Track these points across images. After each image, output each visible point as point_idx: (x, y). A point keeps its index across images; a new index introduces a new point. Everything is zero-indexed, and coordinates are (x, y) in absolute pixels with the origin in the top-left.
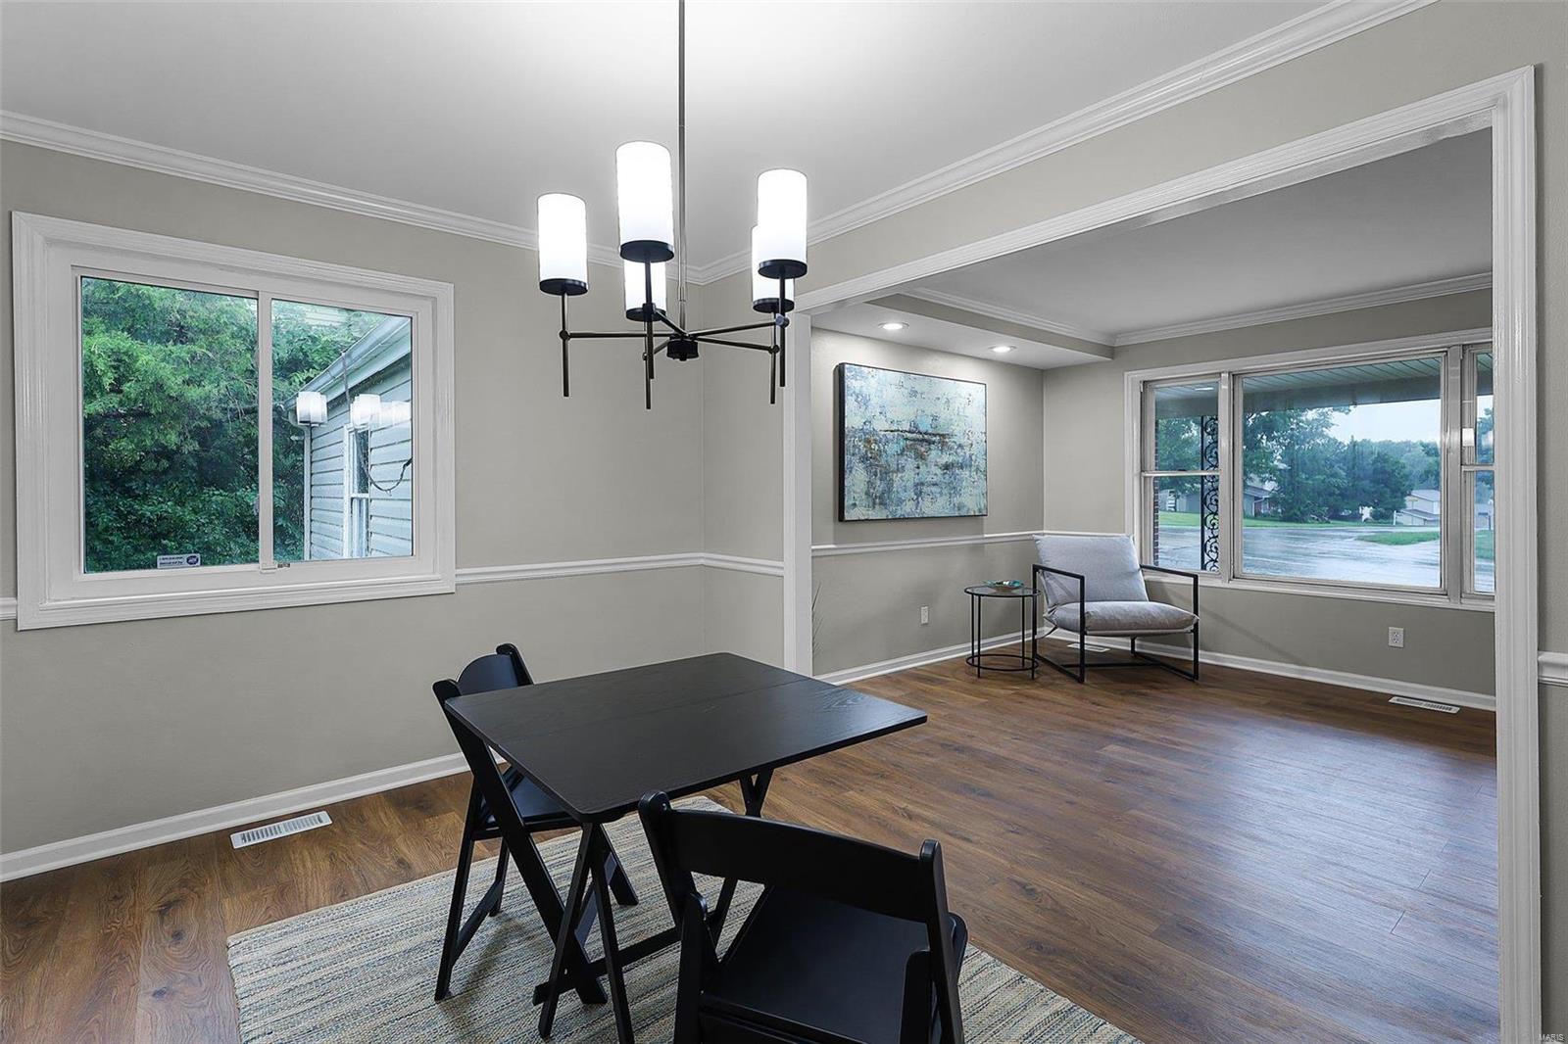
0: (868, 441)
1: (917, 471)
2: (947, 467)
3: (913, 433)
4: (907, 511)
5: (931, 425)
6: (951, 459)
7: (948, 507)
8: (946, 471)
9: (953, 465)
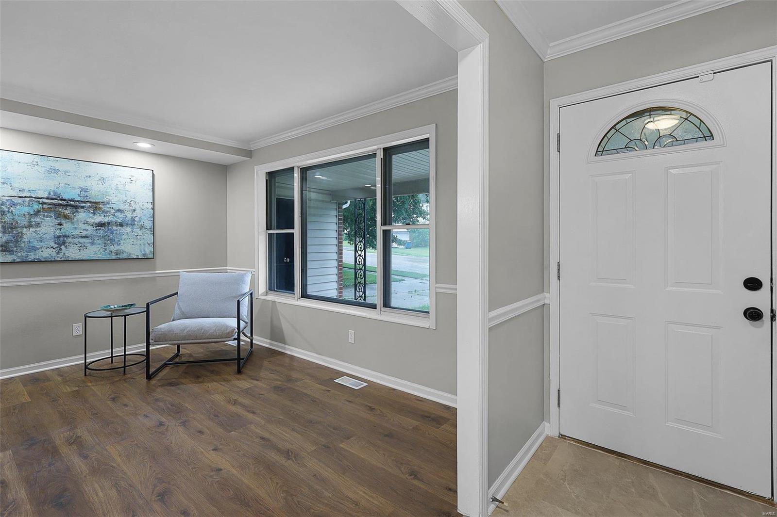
1: (59, 227)
2: (101, 225)
3: (53, 199)
4: (44, 256)
5: (78, 195)
6: (106, 220)
7: (103, 252)
8: (99, 228)
9: (109, 223)
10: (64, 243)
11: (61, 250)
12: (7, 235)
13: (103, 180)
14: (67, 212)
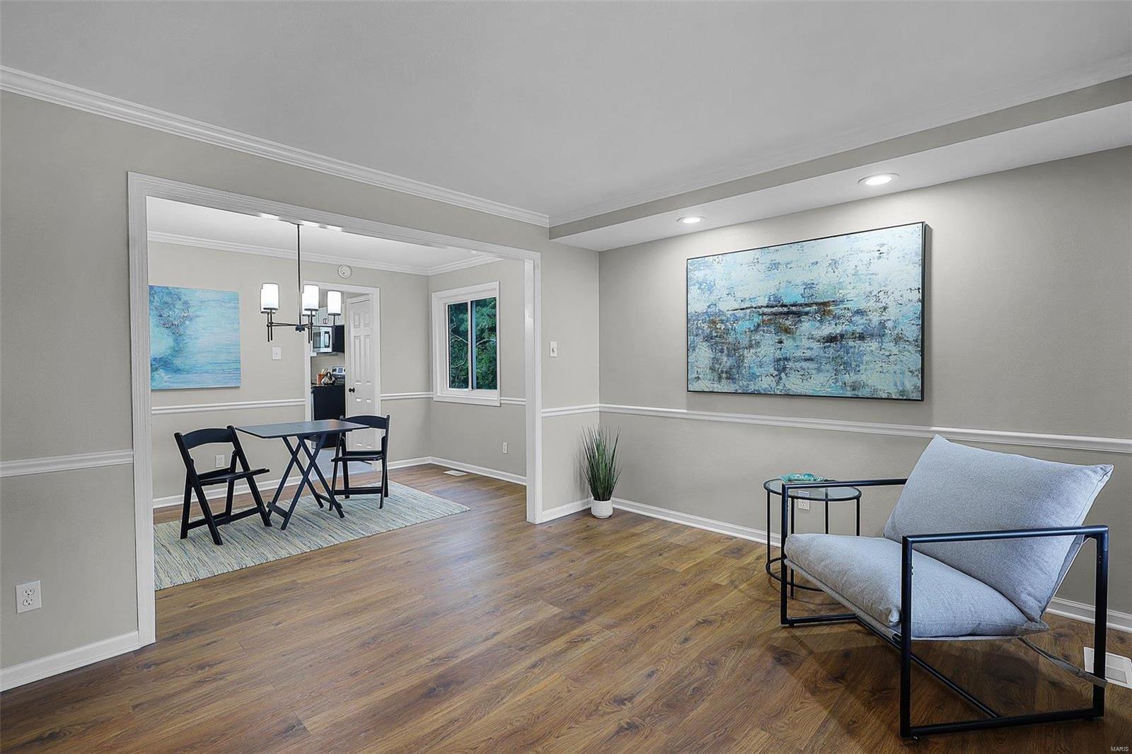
0: (714, 322)
1: (779, 346)
2: (831, 339)
3: (772, 307)
4: (764, 386)
5: (802, 295)
6: (839, 330)
7: (833, 385)
8: (829, 344)
9: (842, 336)
10: (784, 369)
11: (780, 379)
12: (730, 358)
13: (834, 263)
14: (788, 323)
